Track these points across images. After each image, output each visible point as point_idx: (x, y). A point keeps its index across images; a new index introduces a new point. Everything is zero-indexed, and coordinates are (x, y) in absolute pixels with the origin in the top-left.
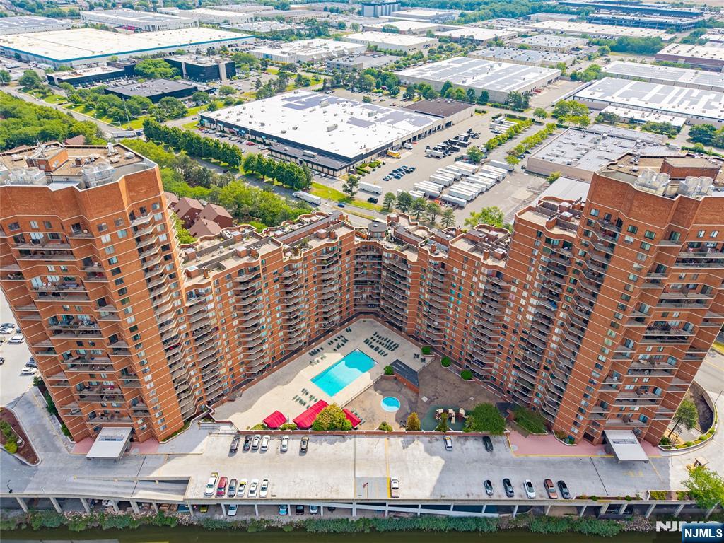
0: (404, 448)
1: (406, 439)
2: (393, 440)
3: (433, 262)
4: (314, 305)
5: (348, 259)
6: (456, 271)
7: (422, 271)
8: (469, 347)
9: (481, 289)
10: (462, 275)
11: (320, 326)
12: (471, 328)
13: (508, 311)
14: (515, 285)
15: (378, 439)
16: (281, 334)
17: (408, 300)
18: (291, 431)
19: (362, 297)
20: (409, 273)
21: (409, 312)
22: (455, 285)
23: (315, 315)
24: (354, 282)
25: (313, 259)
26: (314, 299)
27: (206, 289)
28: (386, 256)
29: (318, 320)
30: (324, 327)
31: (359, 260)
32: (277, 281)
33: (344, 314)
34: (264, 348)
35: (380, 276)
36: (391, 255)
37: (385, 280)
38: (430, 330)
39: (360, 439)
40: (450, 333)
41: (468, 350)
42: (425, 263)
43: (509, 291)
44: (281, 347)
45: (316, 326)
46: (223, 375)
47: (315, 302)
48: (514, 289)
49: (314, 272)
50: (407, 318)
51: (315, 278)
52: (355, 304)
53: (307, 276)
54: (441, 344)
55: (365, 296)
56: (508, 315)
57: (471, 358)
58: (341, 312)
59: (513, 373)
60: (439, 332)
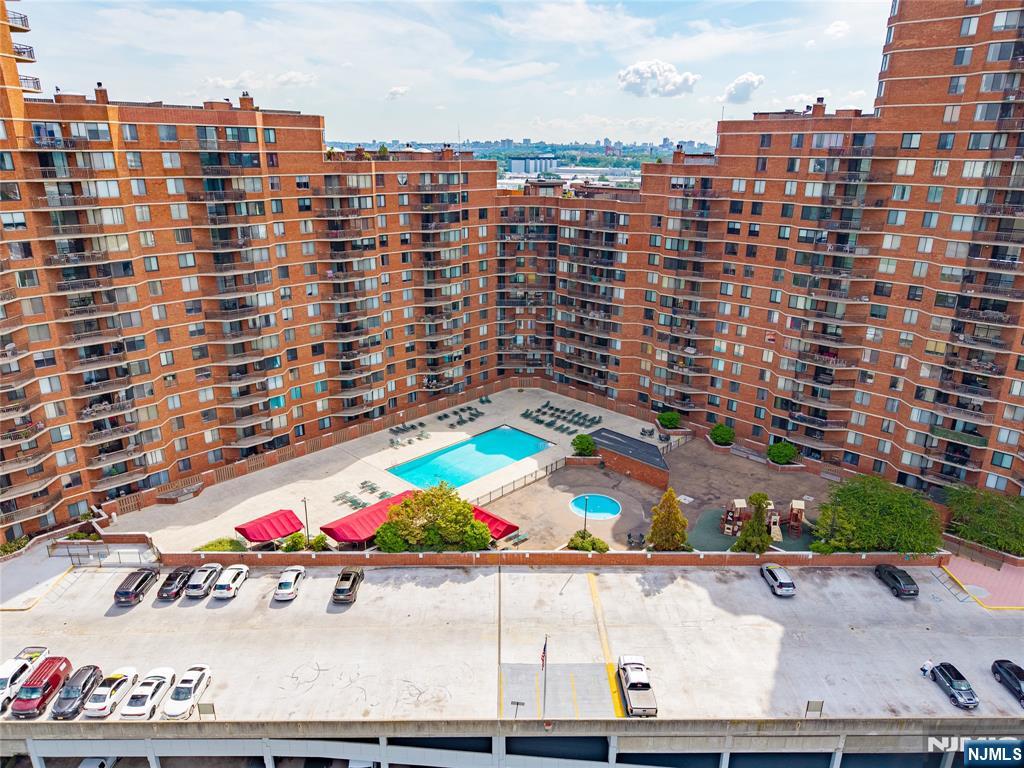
0: (648, 594)
1: (650, 575)
2: (610, 577)
3: (681, 181)
4: (404, 321)
5: (483, 232)
6: (739, 186)
7: (653, 225)
8: (781, 383)
9: (812, 199)
10: (757, 190)
11: (420, 384)
12: (788, 325)
13: (889, 242)
14: (909, 152)
15: (568, 575)
16: (319, 368)
17: (621, 313)
18: (314, 555)
19: (515, 340)
20: (622, 237)
21: (623, 343)
22: (738, 226)
23: (408, 349)
24: (496, 298)
25: (399, 189)
26: (406, 303)
27: (93, 127)
28: (568, 218)
29: (414, 366)
30: (428, 387)
31: (508, 239)
32: (308, 208)
33: (476, 372)
34: (271, 386)
35: (553, 279)
36: (578, 213)
37: (565, 281)
38: (676, 370)
39: (515, 575)
40: (728, 367)
41: (780, 392)
42: (659, 201)
43: (892, 176)
44: (321, 405)
45: (410, 381)
46: (148, 423)
47: (407, 313)
48: (906, 167)
49: (402, 228)
50: (617, 363)
51: (405, 246)
52: (500, 356)
53: (385, 229)
54: (703, 406)
55: (520, 340)
56: (889, 252)
57: (787, 413)
58: (468, 365)
59: (915, 416)
60: (699, 371)
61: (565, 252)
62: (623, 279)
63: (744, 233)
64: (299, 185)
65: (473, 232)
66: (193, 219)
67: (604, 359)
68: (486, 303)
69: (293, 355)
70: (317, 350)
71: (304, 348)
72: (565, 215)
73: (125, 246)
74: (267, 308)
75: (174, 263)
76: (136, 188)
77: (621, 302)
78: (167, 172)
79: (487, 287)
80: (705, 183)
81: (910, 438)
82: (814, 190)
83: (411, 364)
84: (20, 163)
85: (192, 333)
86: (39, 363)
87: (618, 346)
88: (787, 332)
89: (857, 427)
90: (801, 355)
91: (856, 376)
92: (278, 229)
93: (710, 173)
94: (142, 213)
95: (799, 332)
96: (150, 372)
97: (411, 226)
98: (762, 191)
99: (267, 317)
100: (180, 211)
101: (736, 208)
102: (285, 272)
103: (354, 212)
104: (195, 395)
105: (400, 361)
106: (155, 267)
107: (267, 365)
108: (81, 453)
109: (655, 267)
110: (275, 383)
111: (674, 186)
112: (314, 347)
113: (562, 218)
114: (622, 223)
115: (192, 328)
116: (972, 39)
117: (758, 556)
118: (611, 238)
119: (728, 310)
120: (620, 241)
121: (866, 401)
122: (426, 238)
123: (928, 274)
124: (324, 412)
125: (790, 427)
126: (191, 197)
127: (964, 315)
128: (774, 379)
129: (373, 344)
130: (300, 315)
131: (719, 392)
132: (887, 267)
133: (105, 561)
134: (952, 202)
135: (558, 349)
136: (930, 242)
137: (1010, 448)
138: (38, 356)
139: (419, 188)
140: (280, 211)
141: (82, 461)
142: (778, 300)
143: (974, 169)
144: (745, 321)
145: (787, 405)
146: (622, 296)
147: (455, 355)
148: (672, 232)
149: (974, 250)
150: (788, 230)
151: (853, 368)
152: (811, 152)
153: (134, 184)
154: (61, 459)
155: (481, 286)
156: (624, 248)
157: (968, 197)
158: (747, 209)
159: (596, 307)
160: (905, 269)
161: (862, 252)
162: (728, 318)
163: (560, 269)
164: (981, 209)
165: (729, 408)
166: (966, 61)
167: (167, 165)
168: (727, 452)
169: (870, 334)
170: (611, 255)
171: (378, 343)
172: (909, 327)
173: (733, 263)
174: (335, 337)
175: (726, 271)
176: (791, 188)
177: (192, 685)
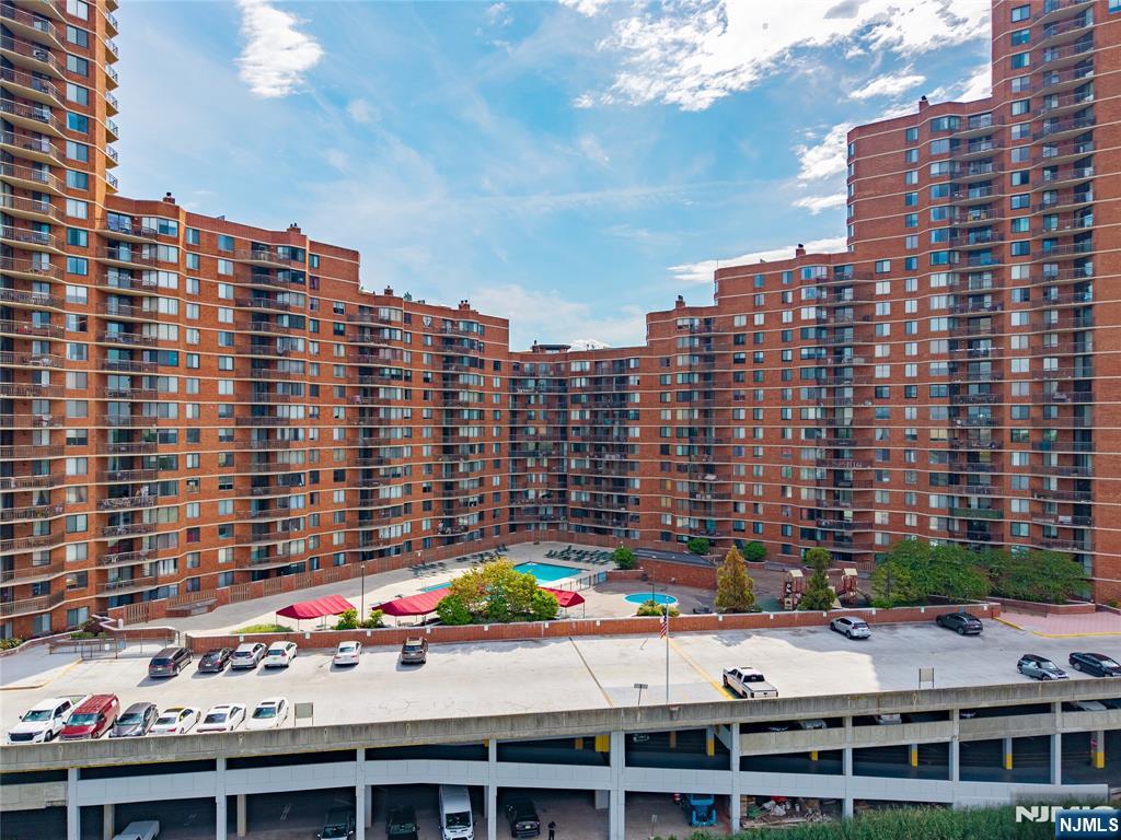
0: (728, 646)
1: (724, 635)
2: (685, 638)
3: (687, 322)
4: (423, 459)
5: (497, 383)
6: (740, 321)
7: (662, 365)
8: (804, 493)
9: (808, 321)
10: (756, 323)
11: (435, 529)
12: (803, 437)
13: (880, 351)
14: (883, 276)
15: (643, 640)
16: (339, 496)
17: (637, 452)
18: (369, 633)
19: (527, 493)
20: (633, 380)
21: (642, 481)
22: (743, 356)
23: (425, 490)
24: (508, 449)
25: (424, 330)
26: (424, 441)
27: (164, 223)
28: (578, 369)
29: (430, 509)
30: (443, 532)
31: (520, 392)
32: (341, 333)
33: (489, 525)
34: (293, 505)
35: (564, 430)
36: (588, 364)
37: (578, 429)
38: (698, 498)
39: (587, 641)
40: (749, 489)
41: (804, 502)
42: (666, 344)
43: (872, 296)
44: (337, 539)
45: (426, 526)
46: (167, 526)
47: (426, 451)
48: (883, 288)
49: (426, 367)
50: (637, 501)
51: (427, 384)
52: (512, 509)
53: (411, 365)
54: (729, 533)
55: (532, 494)
56: (882, 360)
57: (814, 522)
58: (481, 516)
59: (934, 501)
60: (722, 497)
61: (576, 400)
62: (637, 417)
63: (750, 360)
64: (336, 310)
65: (488, 381)
66: (236, 324)
67: (622, 500)
68: (499, 452)
69: (315, 477)
70: (339, 476)
71: (326, 472)
72: (576, 367)
73: (174, 336)
74: (297, 421)
75: (214, 364)
76: (190, 287)
77: (636, 440)
78: (220, 277)
79: (500, 435)
80: (707, 322)
81: (933, 526)
82: (809, 313)
83: (427, 506)
84: (94, 242)
85: (221, 438)
86: (70, 441)
87: (637, 485)
88: (803, 443)
89: (881, 527)
90: (819, 463)
91: (872, 476)
92: (313, 349)
93: (712, 313)
94: (192, 312)
95: (814, 441)
96: (177, 469)
97: (433, 367)
98: (762, 322)
99: (296, 431)
100: (226, 315)
101: (738, 341)
102: (315, 390)
103: (385, 341)
104: (215, 506)
105: (417, 500)
106: (196, 365)
107: (293, 480)
108: (93, 549)
109: (669, 405)
110: (297, 501)
111: (680, 327)
112: (336, 472)
113: (573, 369)
114: (632, 366)
115: (222, 433)
116: (916, 186)
117: (825, 614)
118: (623, 380)
119: (742, 434)
120: (631, 383)
121: (886, 500)
122: (445, 377)
123: (919, 373)
124: (339, 547)
125: (819, 537)
126: (238, 303)
127: (957, 401)
128: (797, 493)
129: (394, 476)
130: (324, 437)
131: (743, 516)
132: (882, 371)
133: (119, 654)
134: (925, 310)
135: (573, 498)
136: (915, 346)
137: (1023, 516)
138: (71, 434)
139: (442, 331)
140: (317, 331)
141: (93, 559)
142: (789, 417)
143: (939, 280)
144: (761, 442)
145: (812, 514)
146: (637, 434)
147: (471, 500)
148: (682, 368)
149: (953, 344)
150: (790, 352)
151: (869, 468)
152: (802, 283)
153: (189, 282)
154: (71, 554)
155: (495, 434)
156: (636, 388)
157: (939, 302)
158: (749, 340)
159: (611, 449)
160: (897, 372)
161: (859, 362)
162: (744, 441)
163: (573, 418)
164: (951, 310)
165: (755, 531)
166: (914, 203)
167: (221, 270)
168: (761, 568)
169: (879, 434)
170: (623, 397)
171: (399, 475)
172: (911, 422)
173: (742, 390)
174: (356, 464)
175: (736, 398)
176: (787, 317)
177: (276, 705)
